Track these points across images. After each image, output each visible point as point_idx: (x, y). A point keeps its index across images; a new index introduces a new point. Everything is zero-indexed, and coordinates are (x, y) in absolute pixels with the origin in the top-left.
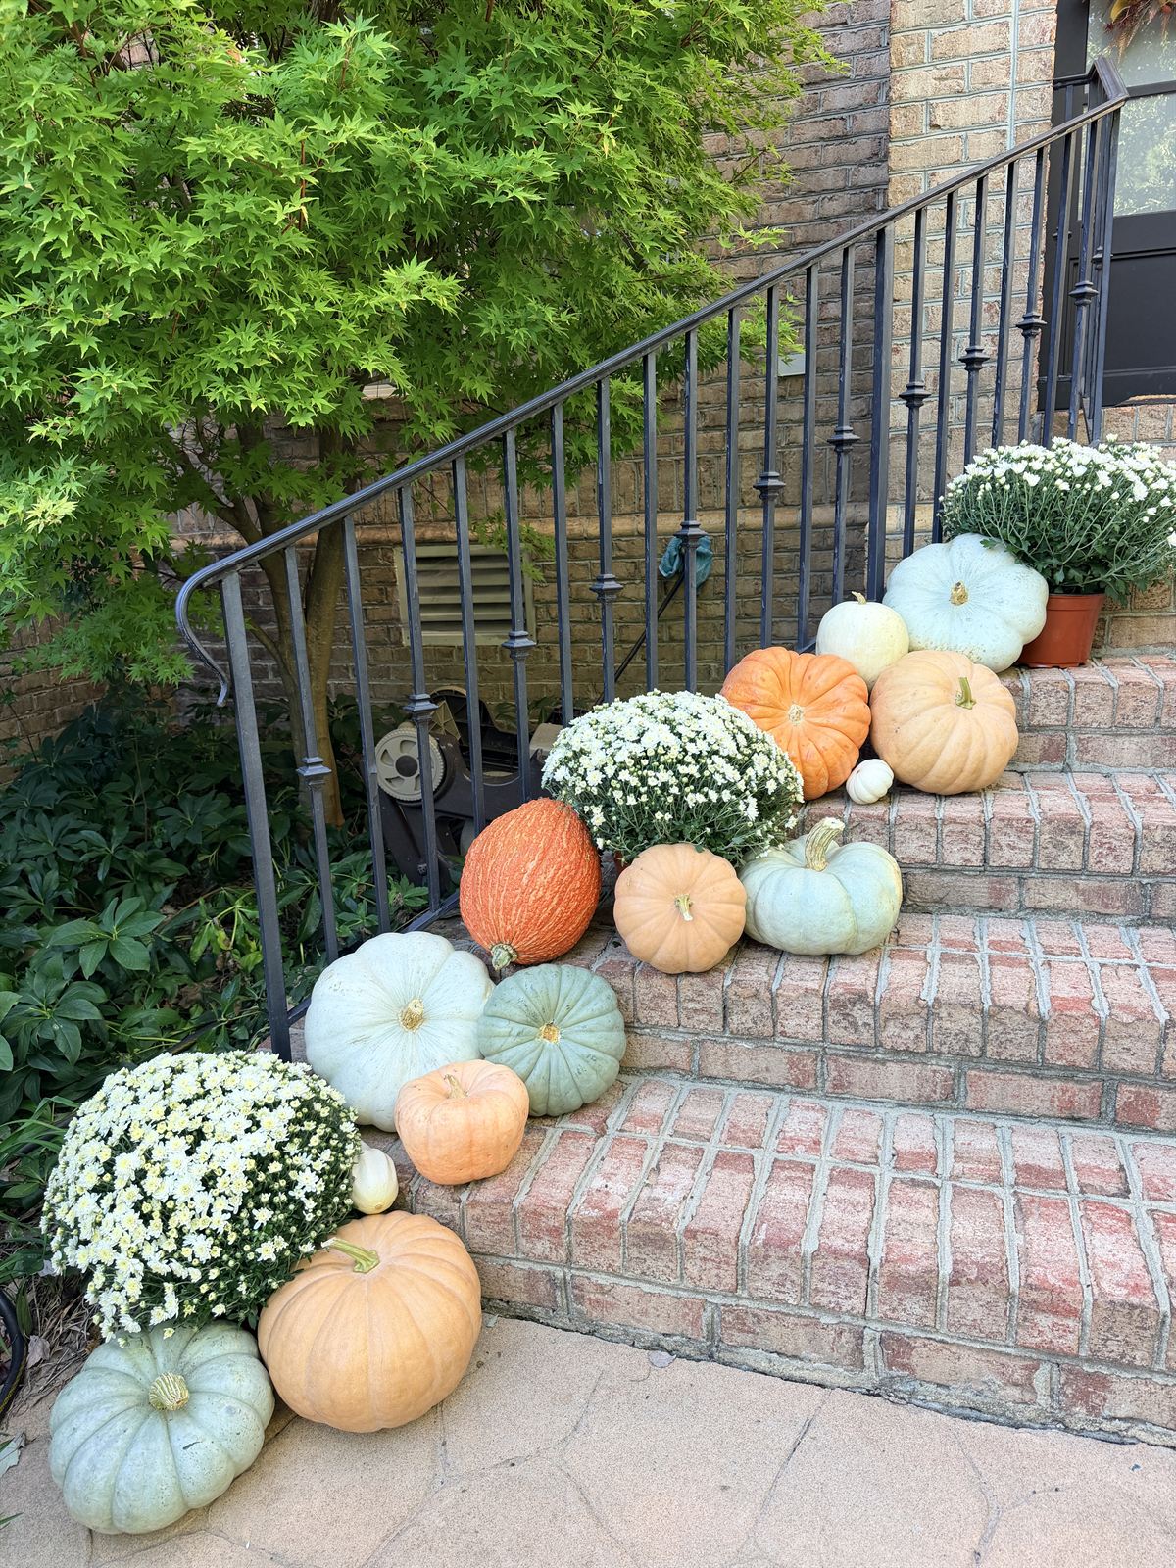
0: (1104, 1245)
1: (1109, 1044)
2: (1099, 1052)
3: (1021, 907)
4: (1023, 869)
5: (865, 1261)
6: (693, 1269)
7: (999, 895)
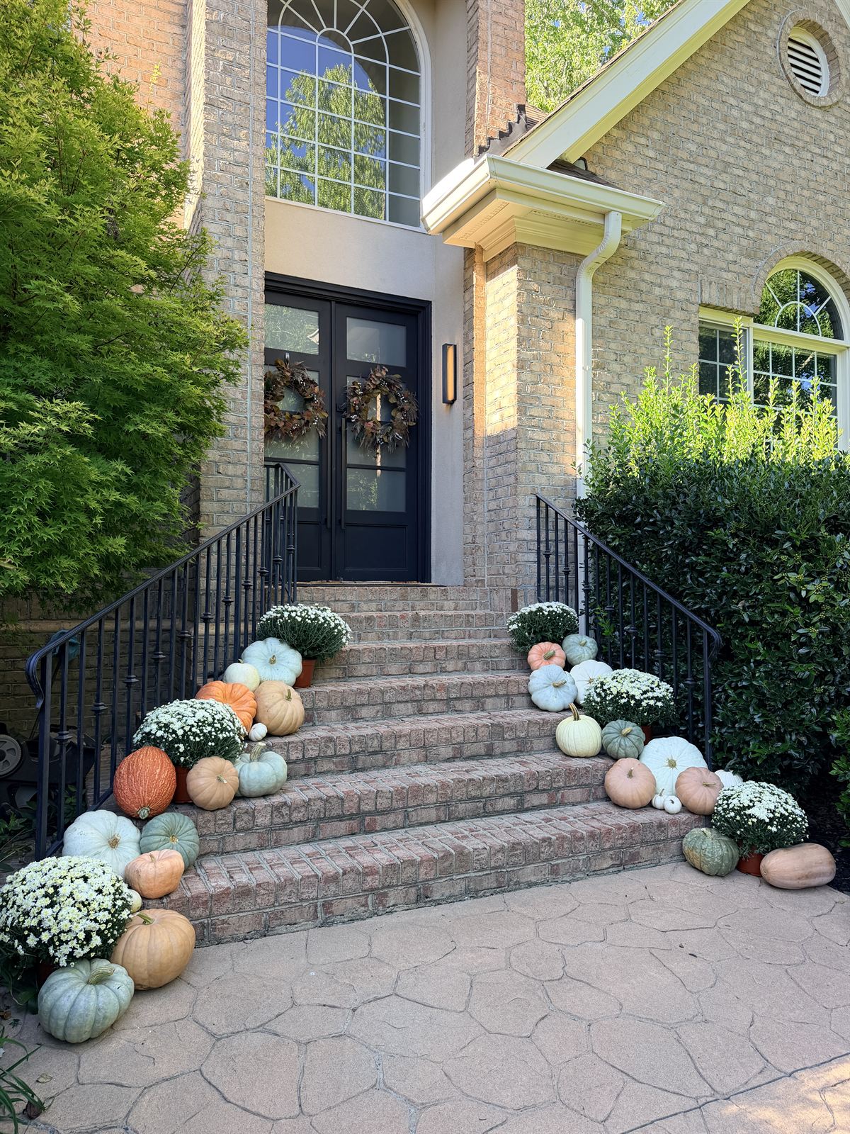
0: (377, 856)
1: (362, 803)
2: (359, 807)
3: (316, 773)
4: (316, 757)
5: (317, 876)
6: (259, 901)
7: (308, 769)
